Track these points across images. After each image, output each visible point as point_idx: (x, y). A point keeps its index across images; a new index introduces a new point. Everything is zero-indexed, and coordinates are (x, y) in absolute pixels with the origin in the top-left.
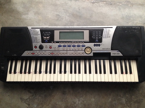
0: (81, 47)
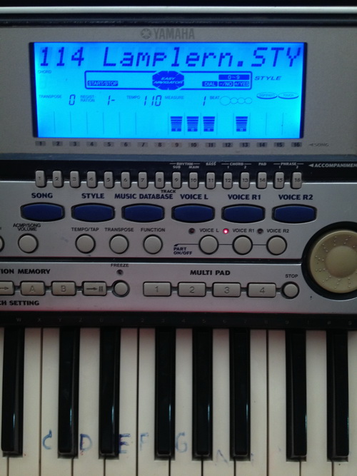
0: (268, 222)
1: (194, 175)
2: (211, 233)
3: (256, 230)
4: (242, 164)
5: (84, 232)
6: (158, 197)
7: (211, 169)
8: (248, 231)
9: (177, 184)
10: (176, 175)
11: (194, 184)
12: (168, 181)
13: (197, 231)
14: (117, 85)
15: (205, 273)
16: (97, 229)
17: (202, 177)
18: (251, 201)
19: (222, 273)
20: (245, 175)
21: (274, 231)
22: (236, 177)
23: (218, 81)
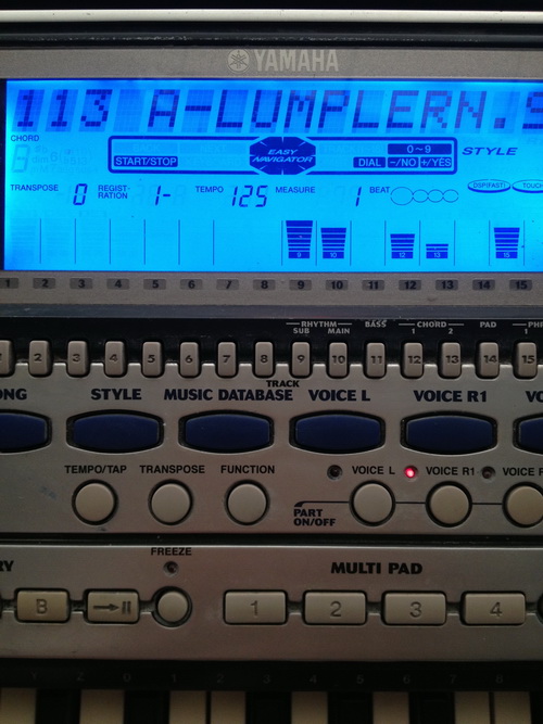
1: (339, 348)
2: (377, 477)
3: (478, 469)
4: (444, 325)
5: (92, 475)
6: (259, 395)
7: (376, 336)
8: (460, 471)
9: (301, 366)
10: (301, 348)
11: (338, 367)
12: (282, 361)
13: (347, 471)
14: (175, 165)
15: (366, 568)
16: (123, 468)
17: (357, 354)
18: (465, 406)
19: (403, 569)
20: (451, 348)
21: (519, 472)
22: (432, 354)
23: (387, 156)
